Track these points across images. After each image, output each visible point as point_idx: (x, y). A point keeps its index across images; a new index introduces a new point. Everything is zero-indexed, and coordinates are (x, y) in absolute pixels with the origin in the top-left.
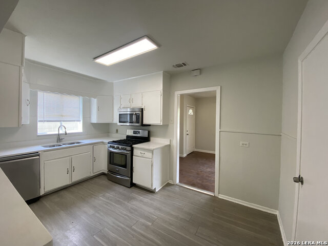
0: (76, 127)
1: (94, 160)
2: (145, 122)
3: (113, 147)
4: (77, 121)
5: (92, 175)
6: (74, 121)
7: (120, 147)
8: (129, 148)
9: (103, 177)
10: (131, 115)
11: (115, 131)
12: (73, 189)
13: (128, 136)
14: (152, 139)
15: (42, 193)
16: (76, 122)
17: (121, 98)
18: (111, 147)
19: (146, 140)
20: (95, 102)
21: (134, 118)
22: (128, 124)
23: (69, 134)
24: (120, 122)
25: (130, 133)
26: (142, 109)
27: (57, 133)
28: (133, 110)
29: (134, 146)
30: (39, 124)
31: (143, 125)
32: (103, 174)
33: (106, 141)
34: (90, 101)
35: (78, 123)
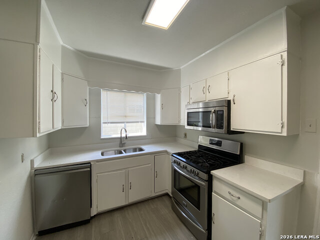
0: (140, 130)
1: (156, 176)
2: (235, 126)
3: (179, 164)
4: (141, 122)
5: (153, 195)
6: (138, 122)
7: (189, 168)
8: (205, 176)
9: (166, 199)
10: (206, 114)
15: (94, 212)
16: (139, 123)
21: (213, 118)
24: (189, 124)
25: (204, 141)
26: (229, 102)
27: (119, 136)
29: (214, 172)
31: (230, 132)
32: (167, 194)
35: (143, 123)
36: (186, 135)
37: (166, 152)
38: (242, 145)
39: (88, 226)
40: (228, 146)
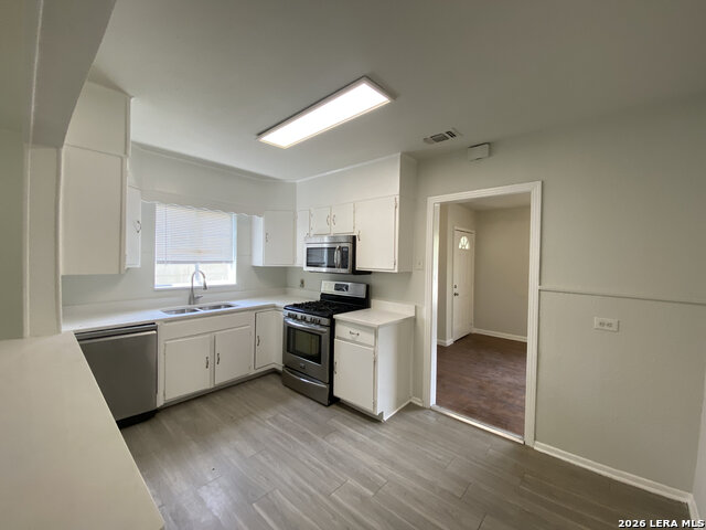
0: (224, 275)
1: (257, 341)
2: (359, 266)
3: (295, 318)
4: (227, 262)
5: (253, 372)
6: (221, 262)
7: (309, 317)
8: (325, 321)
9: (274, 378)
10: (331, 250)
11: (300, 283)
12: (217, 399)
13: (323, 295)
14: (374, 302)
15: (160, 403)
16: (224, 264)
17: (311, 215)
18: (290, 316)
19: (361, 304)
20: (259, 224)
21: (337, 256)
22: (324, 270)
23: (211, 287)
24: (308, 265)
25: (328, 288)
26: (354, 238)
27: (189, 285)
28: (334, 239)
29: (335, 316)
30: (158, 268)
31: (355, 272)
32: (274, 372)
33: (281, 303)
34: (250, 223)
35: (229, 265)
36: (302, 282)
37: (274, 306)
38: (368, 287)
39: (154, 421)
40: (355, 290)
